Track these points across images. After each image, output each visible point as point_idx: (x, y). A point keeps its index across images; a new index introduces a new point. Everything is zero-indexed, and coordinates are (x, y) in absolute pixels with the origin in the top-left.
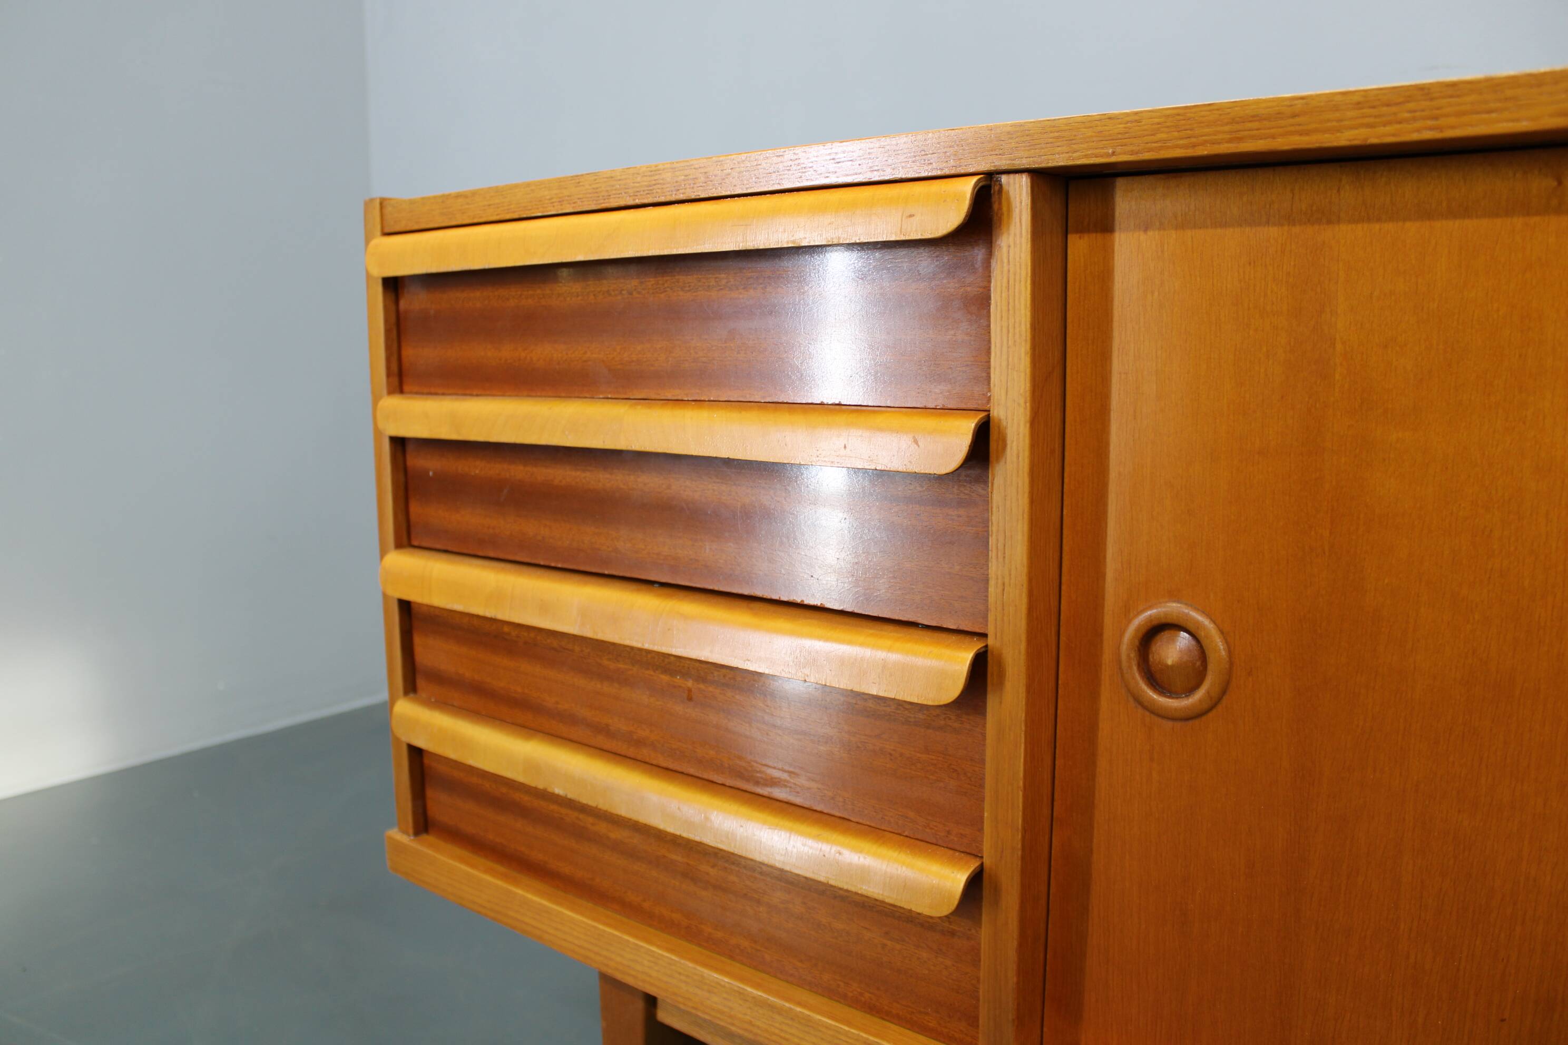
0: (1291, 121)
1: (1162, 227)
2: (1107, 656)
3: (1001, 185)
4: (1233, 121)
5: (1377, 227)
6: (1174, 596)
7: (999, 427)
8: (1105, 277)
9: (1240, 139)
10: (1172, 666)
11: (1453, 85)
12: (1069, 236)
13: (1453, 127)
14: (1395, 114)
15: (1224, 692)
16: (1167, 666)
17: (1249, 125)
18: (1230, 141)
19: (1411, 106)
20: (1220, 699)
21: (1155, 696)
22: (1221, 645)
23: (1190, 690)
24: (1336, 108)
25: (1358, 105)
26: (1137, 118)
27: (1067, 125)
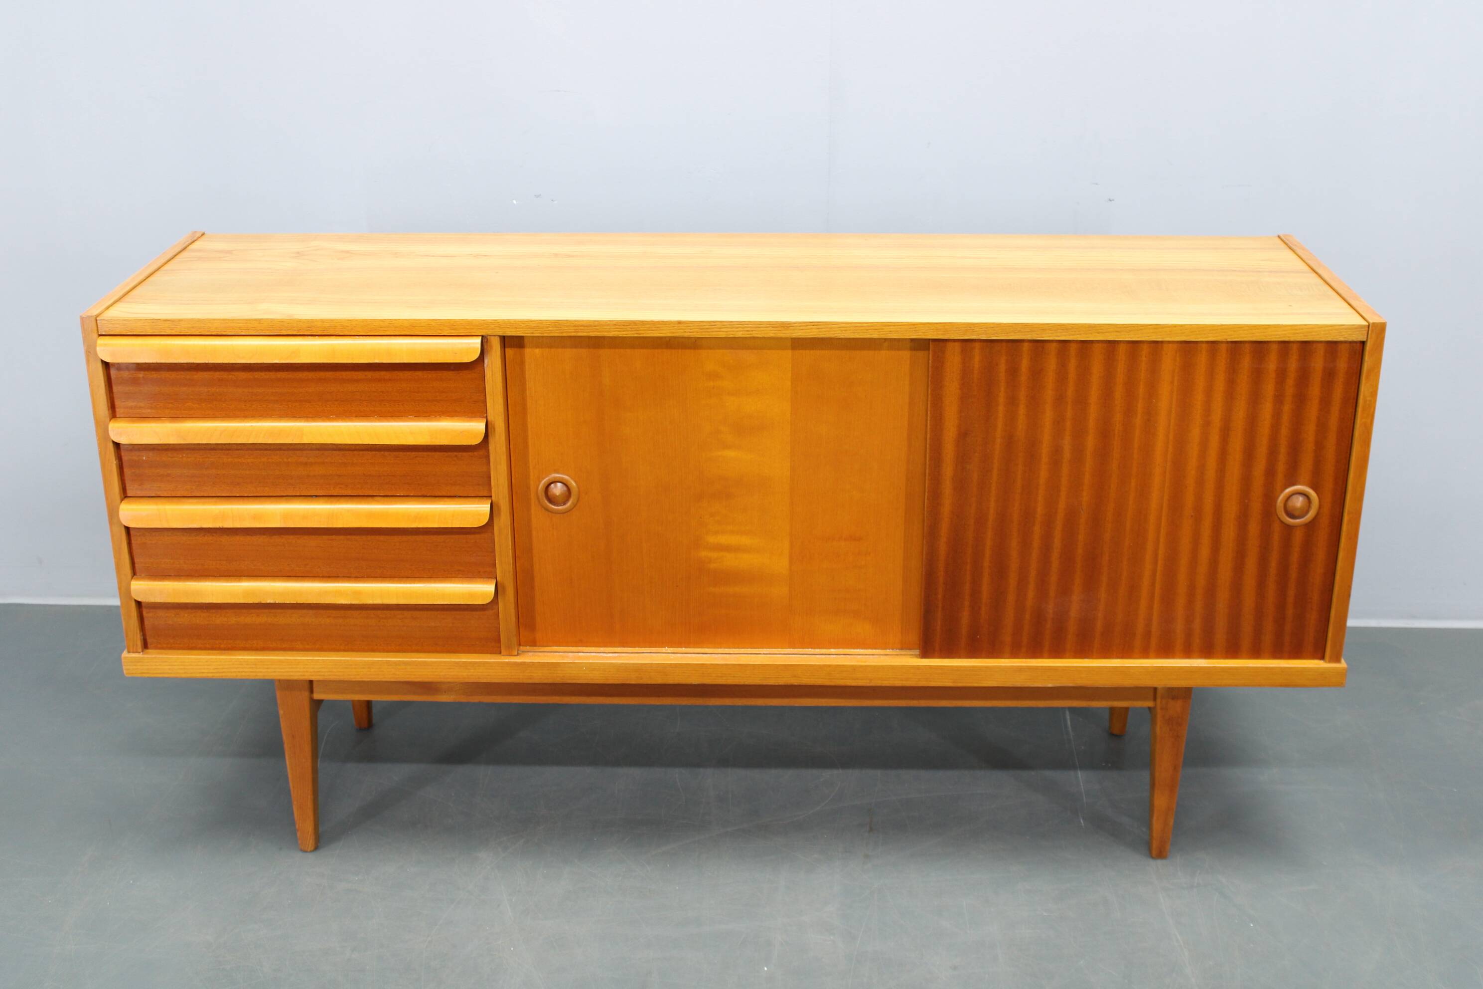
0: (595, 328)
1: (542, 348)
2: (533, 496)
3: (487, 340)
4: (575, 326)
5: (617, 350)
6: (557, 471)
7: (491, 424)
8: (522, 363)
9: (578, 332)
10: (559, 496)
11: (642, 322)
12: (506, 349)
13: (643, 334)
14: (626, 328)
15: (578, 501)
16: (557, 496)
17: (581, 328)
18: (574, 332)
19: (630, 326)
20: (576, 504)
21: (553, 507)
22: (574, 484)
23: (564, 504)
24: (608, 325)
25: (615, 325)
26: (540, 322)
27: (515, 322)
